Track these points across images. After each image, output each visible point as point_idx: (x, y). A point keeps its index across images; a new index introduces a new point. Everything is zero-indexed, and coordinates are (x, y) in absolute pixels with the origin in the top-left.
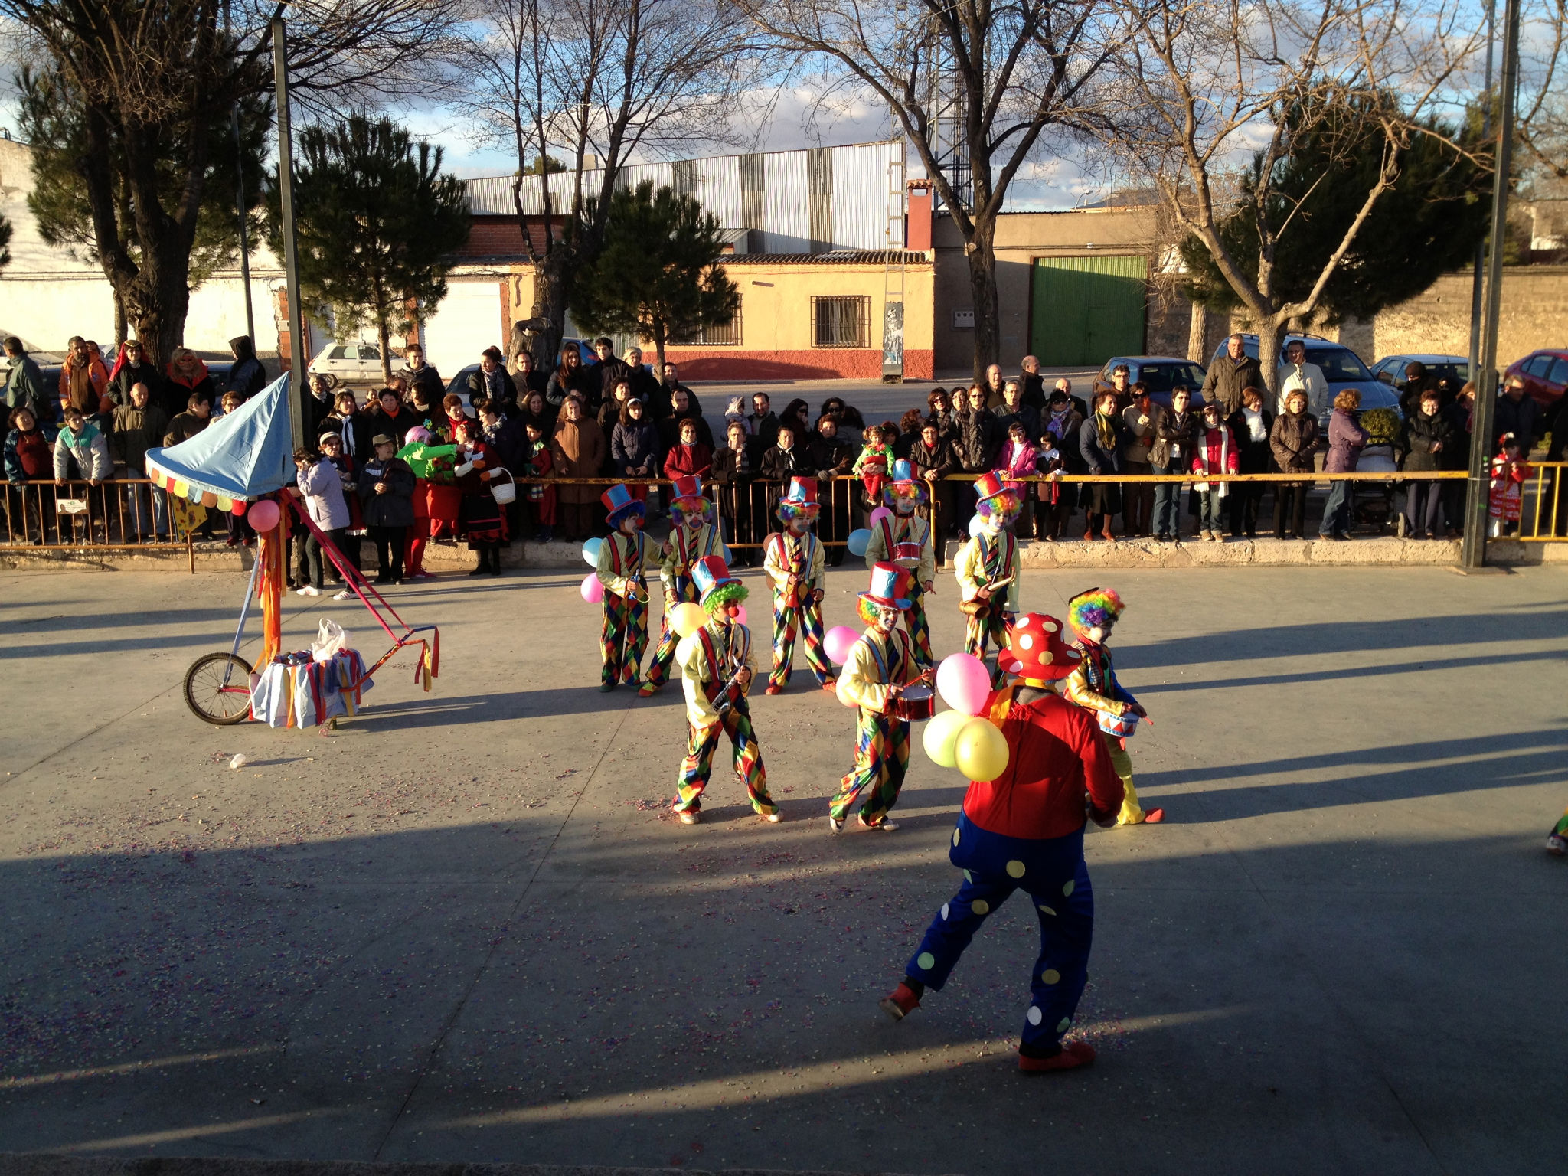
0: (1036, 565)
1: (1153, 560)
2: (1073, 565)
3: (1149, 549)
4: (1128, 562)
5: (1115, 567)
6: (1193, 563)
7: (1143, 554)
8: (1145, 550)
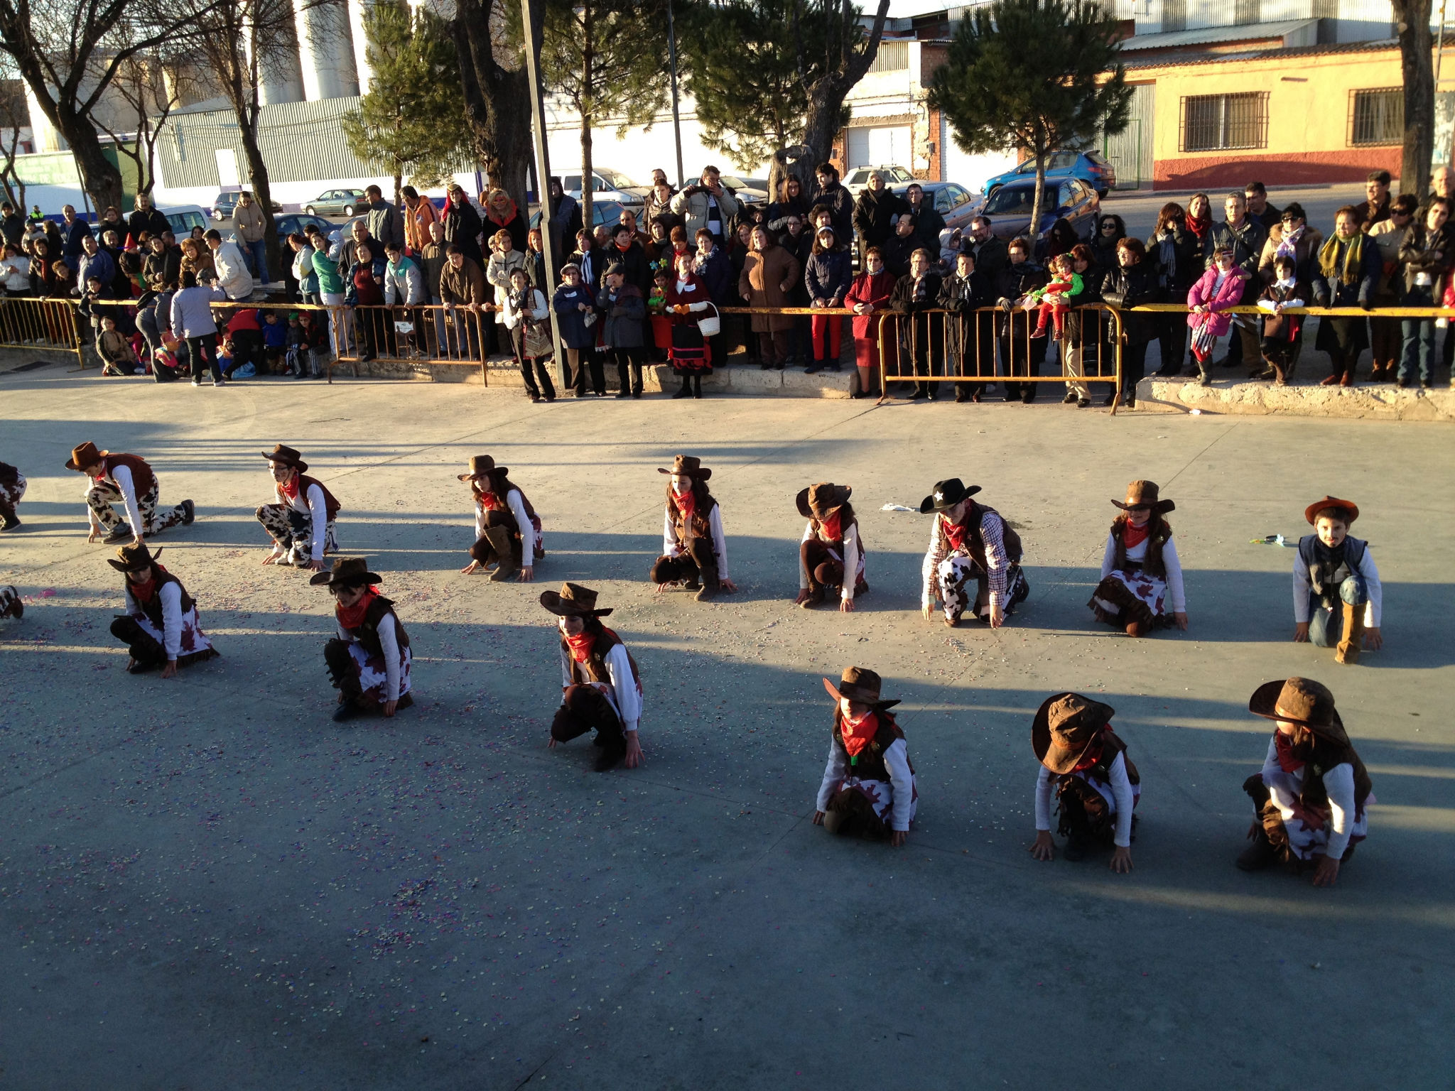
0: (1240, 409)
1: (1386, 410)
2: (1285, 412)
3: (1382, 396)
4: (1354, 412)
5: (1338, 416)
6: (1440, 416)
7: (1374, 402)
8: (1377, 397)
